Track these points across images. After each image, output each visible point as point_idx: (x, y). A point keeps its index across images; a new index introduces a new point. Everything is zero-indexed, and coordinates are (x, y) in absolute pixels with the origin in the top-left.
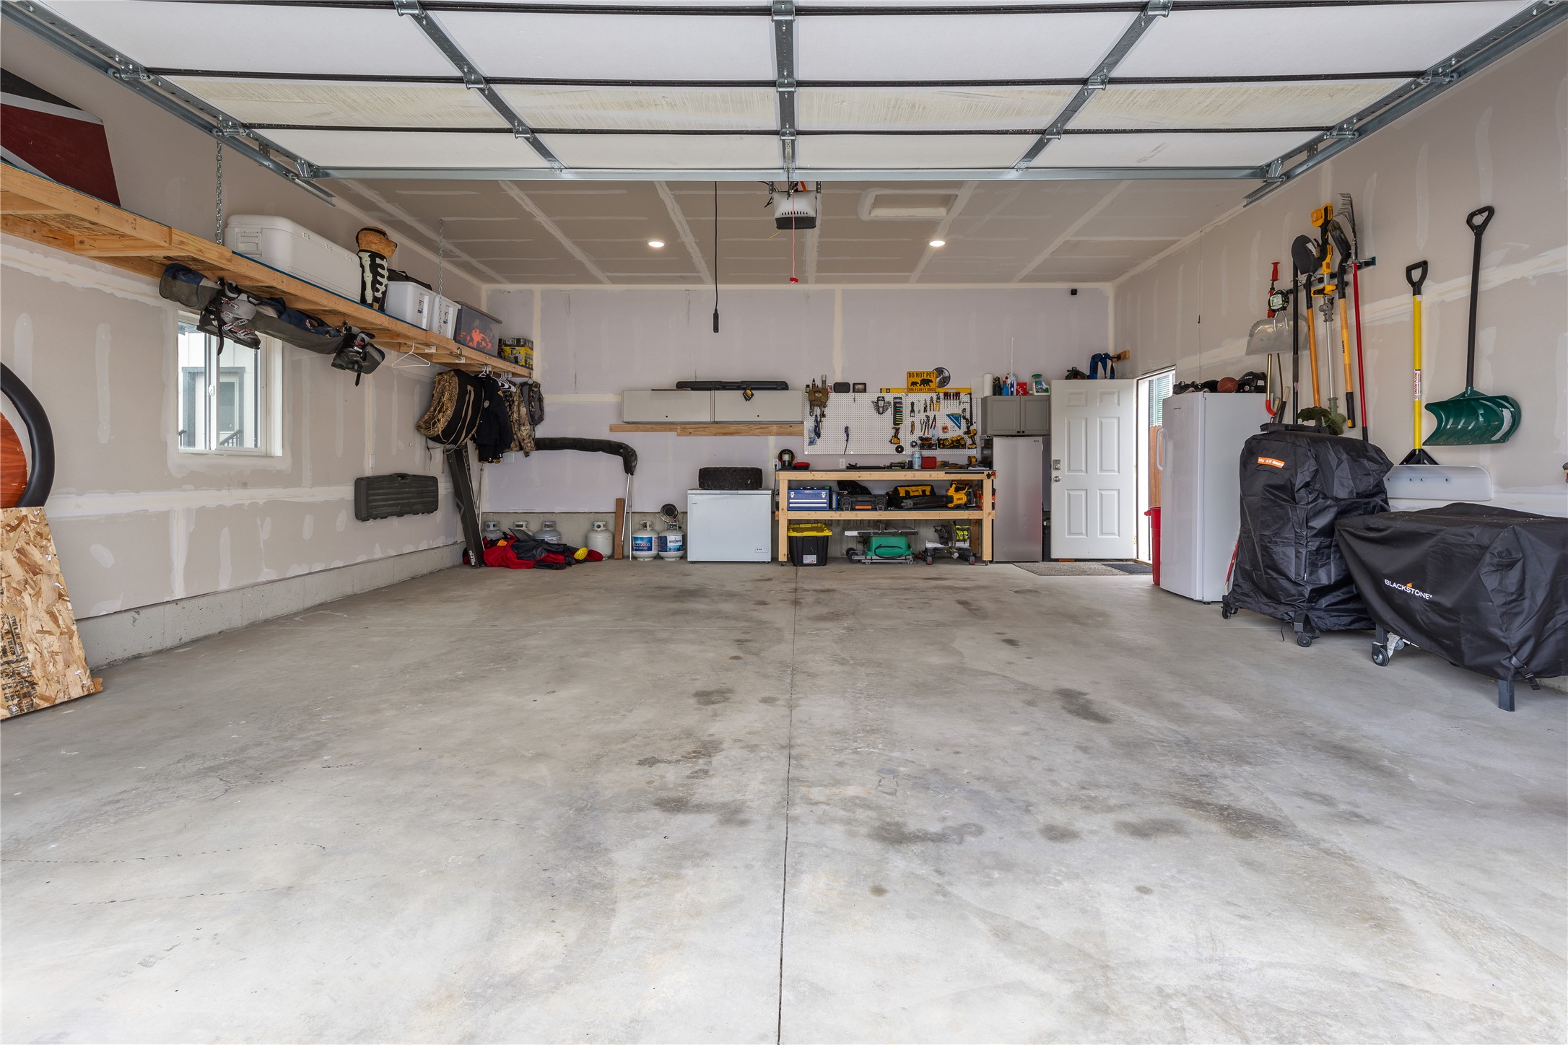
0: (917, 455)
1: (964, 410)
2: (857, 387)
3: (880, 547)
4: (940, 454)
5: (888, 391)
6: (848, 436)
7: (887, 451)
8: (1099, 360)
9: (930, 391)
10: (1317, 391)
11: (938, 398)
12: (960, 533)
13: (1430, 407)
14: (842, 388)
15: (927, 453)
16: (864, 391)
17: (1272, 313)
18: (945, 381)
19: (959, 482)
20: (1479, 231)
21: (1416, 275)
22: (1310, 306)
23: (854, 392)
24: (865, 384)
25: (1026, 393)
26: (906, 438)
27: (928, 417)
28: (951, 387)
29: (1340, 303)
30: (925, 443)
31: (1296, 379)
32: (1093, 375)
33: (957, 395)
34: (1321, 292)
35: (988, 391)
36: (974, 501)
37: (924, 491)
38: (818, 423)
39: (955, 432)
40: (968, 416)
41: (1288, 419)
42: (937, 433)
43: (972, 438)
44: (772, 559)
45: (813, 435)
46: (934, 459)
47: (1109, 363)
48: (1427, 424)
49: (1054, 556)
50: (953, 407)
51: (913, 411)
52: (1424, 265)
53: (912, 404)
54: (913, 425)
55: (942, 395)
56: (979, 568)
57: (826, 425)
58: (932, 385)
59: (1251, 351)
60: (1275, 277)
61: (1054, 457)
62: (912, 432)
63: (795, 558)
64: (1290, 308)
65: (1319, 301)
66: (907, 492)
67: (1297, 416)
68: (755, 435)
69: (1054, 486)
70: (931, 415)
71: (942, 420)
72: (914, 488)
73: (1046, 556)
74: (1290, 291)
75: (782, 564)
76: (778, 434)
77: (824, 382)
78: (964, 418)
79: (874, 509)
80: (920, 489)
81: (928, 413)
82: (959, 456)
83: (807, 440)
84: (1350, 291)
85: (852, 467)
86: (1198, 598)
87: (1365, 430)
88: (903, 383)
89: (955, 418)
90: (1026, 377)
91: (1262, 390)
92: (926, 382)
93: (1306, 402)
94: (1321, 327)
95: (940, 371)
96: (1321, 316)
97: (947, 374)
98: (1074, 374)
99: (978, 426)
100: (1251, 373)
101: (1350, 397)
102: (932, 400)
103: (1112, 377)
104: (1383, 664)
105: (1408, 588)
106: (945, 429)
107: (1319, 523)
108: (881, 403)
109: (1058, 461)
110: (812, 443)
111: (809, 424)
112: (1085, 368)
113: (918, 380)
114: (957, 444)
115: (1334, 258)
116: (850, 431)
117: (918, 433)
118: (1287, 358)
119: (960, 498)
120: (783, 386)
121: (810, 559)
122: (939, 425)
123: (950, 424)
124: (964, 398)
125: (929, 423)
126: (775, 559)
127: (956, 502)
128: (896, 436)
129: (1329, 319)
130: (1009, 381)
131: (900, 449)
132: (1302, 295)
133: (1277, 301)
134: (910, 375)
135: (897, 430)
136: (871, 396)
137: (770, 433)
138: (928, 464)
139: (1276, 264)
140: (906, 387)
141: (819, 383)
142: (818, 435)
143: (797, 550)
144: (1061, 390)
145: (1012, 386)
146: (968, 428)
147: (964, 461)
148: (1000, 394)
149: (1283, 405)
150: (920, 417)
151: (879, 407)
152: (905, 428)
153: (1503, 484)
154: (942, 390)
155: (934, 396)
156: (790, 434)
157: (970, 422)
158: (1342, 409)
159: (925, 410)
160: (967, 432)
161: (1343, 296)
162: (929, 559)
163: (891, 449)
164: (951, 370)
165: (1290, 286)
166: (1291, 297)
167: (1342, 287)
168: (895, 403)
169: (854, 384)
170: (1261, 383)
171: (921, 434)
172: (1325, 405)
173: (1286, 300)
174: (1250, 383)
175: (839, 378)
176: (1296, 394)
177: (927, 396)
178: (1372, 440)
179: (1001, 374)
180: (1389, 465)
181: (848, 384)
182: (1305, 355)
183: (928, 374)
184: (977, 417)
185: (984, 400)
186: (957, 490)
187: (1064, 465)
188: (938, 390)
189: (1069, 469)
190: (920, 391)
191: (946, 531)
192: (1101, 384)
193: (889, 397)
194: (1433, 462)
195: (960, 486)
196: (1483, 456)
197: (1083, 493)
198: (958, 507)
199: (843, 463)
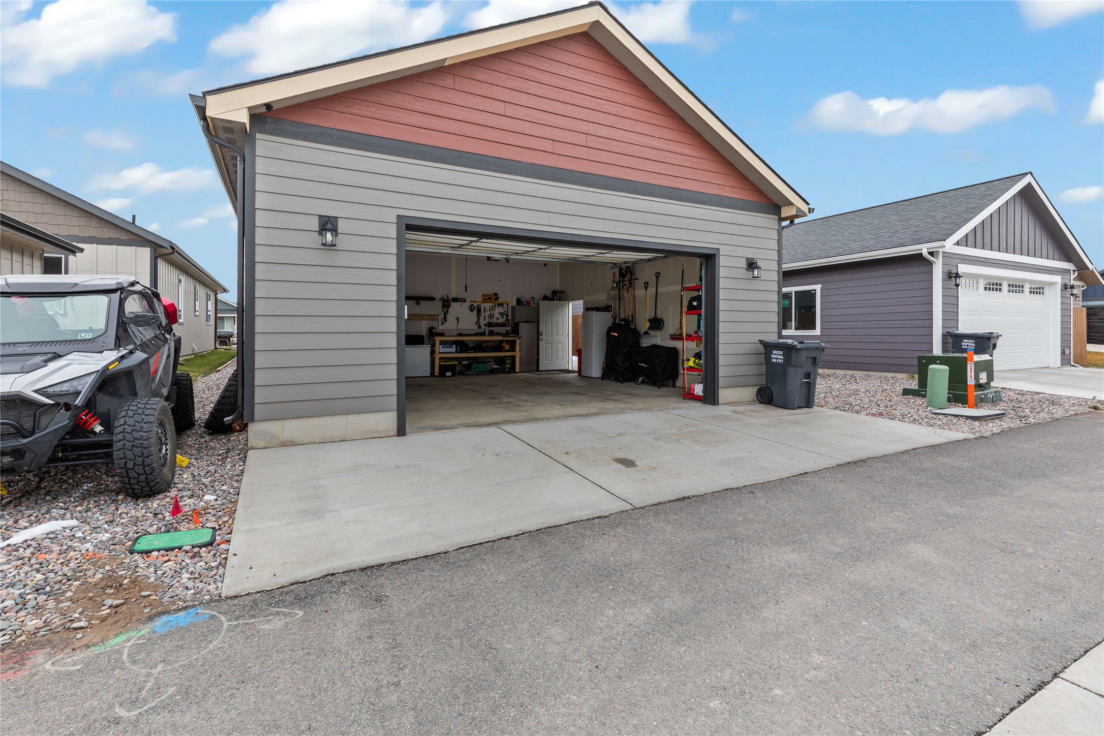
0: (487, 330)
1: (505, 311)
2: (462, 300)
3: (476, 368)
4: (496, 329)
5: (475, 302)
6: (458, 321)
7: (474, 327)
8: (555, 293)
9: (492, 302)
10: (625, 313)
11: (495, 306)
12: (508, 361)
13: (648, 320)
14: (456, 300)
15: (491, 329)
16: (465, 302)
17: (613, 288)
18: (497, 299)
19: (506, 341)
20: (657, 278)
21: (646, 285)
22: (623, 288)
23: (460, 302)
24: (465, 299)
25: (529, 305)
26: (482, 322)
27: (491, 313)
28: (500, 301)
29: (630, 289)
30: (490, 325)
31: (619, 309)
32: (552, 299)
33: (502, 305)
34: (626, 285)
35: (515, 304)
36: (513, 349)
37: (493, 345)
38: (445, 315)
39: (502, 320)
40: (506, 313)
41: (617, 322)
42: (495, 320)
43: (508, 323)
44: (431, 374)
45: (443, 321)
46: (493, 331)
47: (558, 294)
48: (648, 325)
49: (540, 369)
50: (500, 310)
51: (485, 311)
52: (647, 283)
53: (485, 308)
54: (485, 317)
55: (496, 304)
56: (514, 375)
57: (449, 317)
58: (493, 300)
59: (608, 299)
60: (614, 277)
61: (540, 331)
62: (485, 319)
63: (442, 374)
64: (618, 287)
65: (625, 287)
66: (486, 345)
67: (620, 320)
68: (417, 320)
69: (541, 342)
70: (492, 312)
71: (497, 315)
72: (488, 343)
73: (538, 370)
74: (618, 282)
75: (437, 376)
76: (427, 320)
77: (448, 297)
78: (505, 314)
79: (475, 352)
80: (491, 343)
81: (491, 312)
82: (503, 330)
83: (440, 323)
84: (632, 285)
85: (460, 335)
86: (594, 377)
87: (635, 325)
88: (480, 298)
89: (501, 314)
90: (528, 299)
91: (611, 311)
92: (490, 299)
93: (622, 317)
94: (626, 295)
95: (496, 294)
96: (626, 292)
97: (498, 296)
98: (545, 298)
99: (510, 318)
100: (607, 306)
101: (632, 315)
102: (492, 307)
103: (560, 300)
104: (638, 385)
105: (643, 365)
106: (498, 319)
107: (625, 351)
108: (472, 307)
109: (542, 332)
110: (443, 324)
111: (442, 316)
112: (549, 295)
113: (487, 298)
114: (503, 325)
115: (629, 276)
116: (459, 319)
117: (487, 320)
118: (617, 302)
119: (507, 347)
120: (433, 299)
121: (449, 374)
122: (495, 316)
123: (499, 316)
124: (505, 306)
125: (491, 316)
126: (432, 374)
127: (506, 349)
128: (478, 321)
129: (627, 293)
130: (523, 300)
131: (480, 327)
132: (621, 283)
133: (615, 285)
134: (484, 295)
135: (479, 319)
136: (468, 304)
137: (424, 320)
138: (491, 333)
139: (614, 273)
140: (481, 300)
141: (445, 297)
142: (446, 321)
143: (443, 370)
144: (543, 304)
145: (524, 302)
146: (507, 318)
147: (505, 332)
148: (520, 305)
149: (616, 316)
150: (488, 313)
151: (471, 309)
152: (482, 318)
153: (662, 340)
154: (496, 302)
155: (493, 304)
156: (433, 320)
157: (507, 316)
158: (631, 319)
159: (490, 311)
160: (507, 320)
161: (631, 287)
162: (496, 372)
163: (476, 327)
164: (500, 295)
165: (618, 280)
166: (618, 284)
167: (630, 284)
168: (478, 307)
169: (461, 299)
170: (610, 309)
171: (488, 321)
172: (627, 318)
173: (617, 285)
174: (607, 309)
175: (454, 296)
176: (619, 313)
177: (491, 305)
178: (637, 329)
179: (519, 296)
180: (640, 335)
181: (458, 299)
182: (622, 301)
183: (491, 295)
184: (510, 314)
185: (513, 308)
186: (506, 344)
187: (544, 334)
188: (495, 302)
189: (546, 336)
190: (488, 302)
191: (500, 361)
192: (556, 303)
193: (475, 305)
194: (649, 334)
195: (507, 342)
196: (658, 333)
197: (550, 345)
198: (507, 351)
199: (455, 333)
